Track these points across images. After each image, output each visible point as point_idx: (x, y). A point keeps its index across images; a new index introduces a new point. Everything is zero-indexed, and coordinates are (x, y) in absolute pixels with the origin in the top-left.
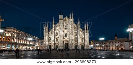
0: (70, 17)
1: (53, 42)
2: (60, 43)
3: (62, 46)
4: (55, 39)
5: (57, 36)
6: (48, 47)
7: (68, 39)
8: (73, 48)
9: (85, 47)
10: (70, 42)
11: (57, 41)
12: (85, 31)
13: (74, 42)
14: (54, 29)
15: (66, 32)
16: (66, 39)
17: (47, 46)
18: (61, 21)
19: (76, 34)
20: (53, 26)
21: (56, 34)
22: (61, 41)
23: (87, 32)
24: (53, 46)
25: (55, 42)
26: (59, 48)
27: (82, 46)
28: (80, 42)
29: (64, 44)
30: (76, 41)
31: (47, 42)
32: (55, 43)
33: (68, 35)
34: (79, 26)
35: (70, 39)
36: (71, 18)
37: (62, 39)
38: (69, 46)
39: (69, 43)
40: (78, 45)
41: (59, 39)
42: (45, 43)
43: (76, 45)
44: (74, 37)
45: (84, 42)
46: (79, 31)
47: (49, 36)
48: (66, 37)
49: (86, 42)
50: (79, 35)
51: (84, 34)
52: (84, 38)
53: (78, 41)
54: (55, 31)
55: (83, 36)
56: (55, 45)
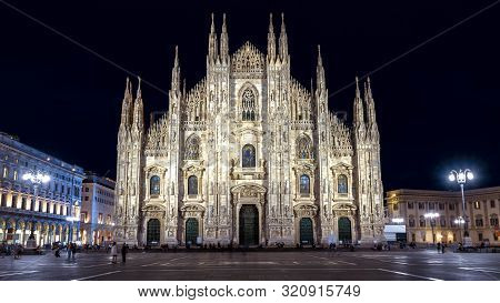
0: (272, 48)
1: (174, 201)
2: (212, 202)
3: (224, 222)
4: (180, 182)
5: (197, 163)
6: (140, 229)
7: (260, 182)
8: (290, 235)
9: (358, 228)
10: (273, 201)
11: (193, 191)
12: (361, 128)
13: (294, 200)
14: (175, 116)
15: (248, 138)
16: (248, 180)
17: (133, 220)
18: (216, 68)
19: (308, 148)
20: (174, 100)
21: (189, 149)
22: (216, 189)
23: (368, 136)
24: (173, 223)
25: (181, 195)
26: (207, 236)
27: (341, 219)
28: (332, 200)
29: (238, 208)
30: (304, 190)
31: (134, 201)
32: (180, 202)
33: (260, 156)
34: (322, 99)
35: (274, 177)
37: (224, 177)
38: (264, 223)
39: (264, 207)
40: (317, 216)
41: (208, 178)
42: (121, 202)
43: (306, 215)
44: (294, 165)
45: (350, 196)
46: (321, 129)
47: (150, 161)
48: (247, 170)
49: (364, 199)
50: (321, 155)
51: (350, 151)
52: (355, 175)
53: (317, 194)
54: (182, 130)
55: (347, 161)
56: (181, 216)
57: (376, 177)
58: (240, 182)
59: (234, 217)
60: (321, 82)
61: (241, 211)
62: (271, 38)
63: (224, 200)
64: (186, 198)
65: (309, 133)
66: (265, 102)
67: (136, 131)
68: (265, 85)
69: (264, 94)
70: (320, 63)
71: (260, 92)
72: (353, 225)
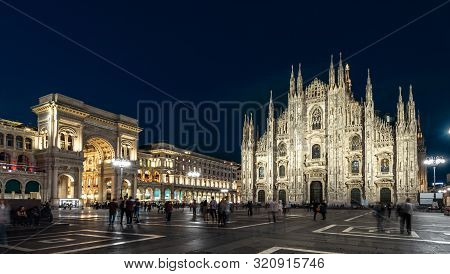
0: (332, 79)
1: (271, 181)
2: (292, 180)
3: (299, 192)
4: (275, 169)
5: (284, 158)
6: (254, 196)
7: (324, 167)
8: (345, 198)
9: (395, 195)
10: (331, 179)
11: (282, 174)
12: (401, 126)
13: (346, 177)
14: (271, 133)
15: (316, 140)
16: (316, 166)
17: (250, 191)
18: (294, 100)
19: (358, 142)
20: (271, 124)
21: (279, 150)
22: (295, 173)
23: (407, 129)
24: (271, 192)
25: (275, 177)
26: (291, 200)
27: (383, 190)
28: (374, 176)
29: (309, 183)
30: (355, 171)
31: (250, 181)
32: (275, 181)
33: (323, 151)
34: (370, 108)
35: (331, 164)
36: (336, 81)
37: (299, 166)
38: (326, 192)
39: (326, 182)
40: (363, 188)
41: (289, 168)
42: (244, 182)
43: (355, 187)
44: (347, 155)
45: (391, 174)
46: (367, 129)
47: (258, 159)
48: (314, 160)
49: (401, 175)
50: (367, 147)
51: (391, 142)
52: (395, 158)
53: (363, 173)
54: (275, 140)
55: (390, 149)
56: (275, 188)
57: (412, 159)
58: (310, 168)
59: (307, 189)
60: (369, 96)
61: (311, 185)
62: (332, 72)
63: (300, 179)
64: (278, 179)
65: (360, 132)
66: (326, 116)
67: (250, 144)
68: (327, 105)
69: (326, 111)
70: (369, 82)
71: (324, 109)
72: (392, 193)
